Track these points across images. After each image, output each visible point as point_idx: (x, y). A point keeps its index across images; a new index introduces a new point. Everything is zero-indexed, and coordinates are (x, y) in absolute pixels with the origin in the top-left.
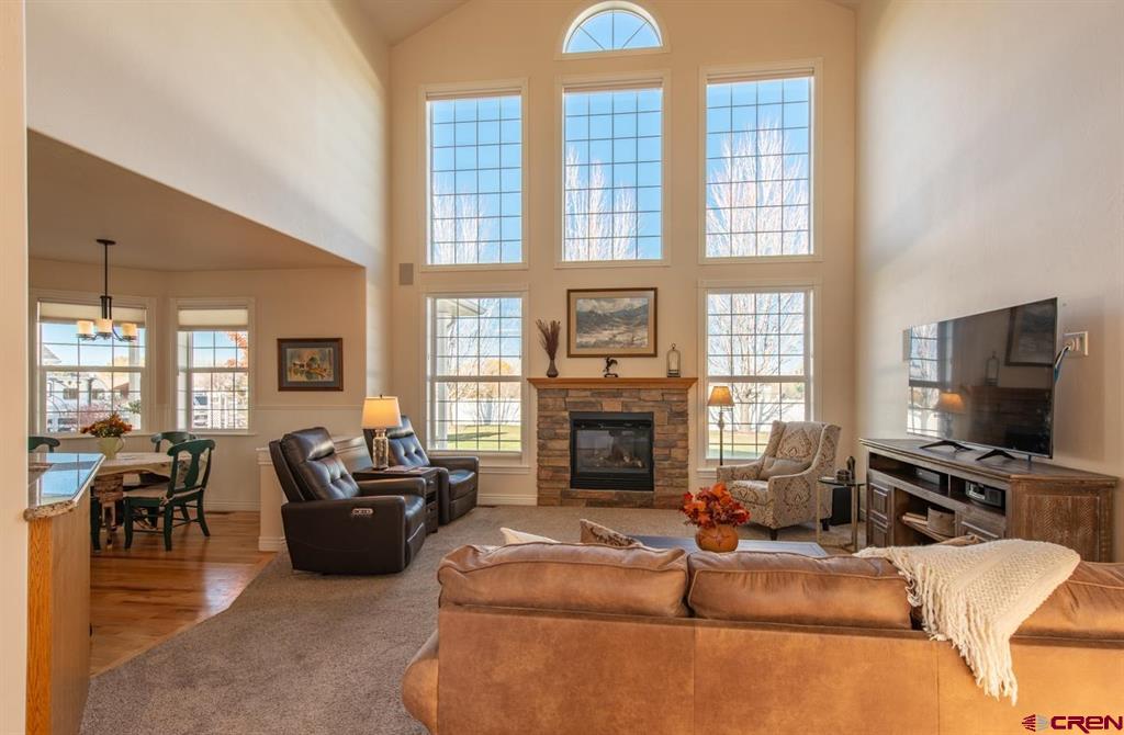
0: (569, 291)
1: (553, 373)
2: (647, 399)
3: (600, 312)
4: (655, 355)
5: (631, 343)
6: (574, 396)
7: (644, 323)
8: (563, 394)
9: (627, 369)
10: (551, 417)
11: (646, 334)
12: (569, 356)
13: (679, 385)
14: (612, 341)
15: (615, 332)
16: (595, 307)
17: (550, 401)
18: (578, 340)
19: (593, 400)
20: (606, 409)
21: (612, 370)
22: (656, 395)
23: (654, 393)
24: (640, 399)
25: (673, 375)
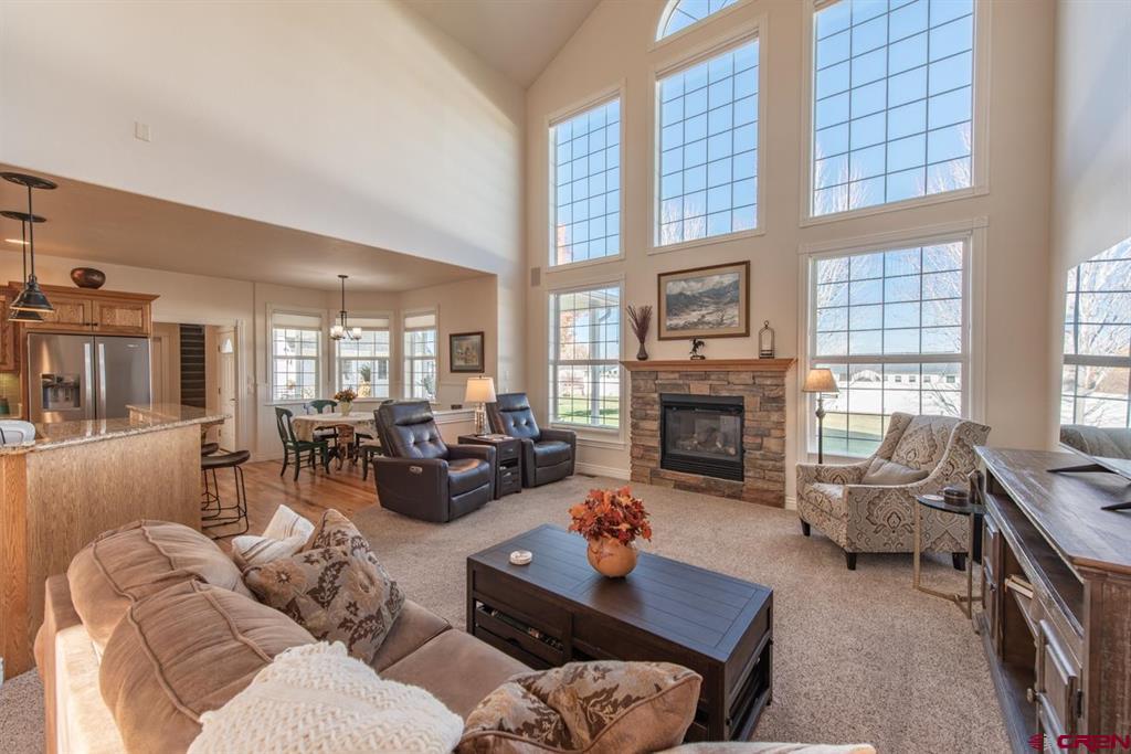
0: (660, 275)
1: (643, 356)
2: (737, 382)
3: (689, 293)
4: (747, 334)
5: (720, 323)
6: (664, 378)
7: (734, 301)
8: (654, 376)
9: (716, 350)
10: (642, 398)
11: (736, 312)
12: (660, 339)
13: (773, 366)
14: (701, 322)
15: (704, 312)
16: (683, 288)
17: (642, 383)
18: (668, 323)
19: (681, 382)
20: (694, 391)
21: (700, 352)
22: (746, 378)
23: (743, 376)
24: (729, 383)
25: (768, 356)
